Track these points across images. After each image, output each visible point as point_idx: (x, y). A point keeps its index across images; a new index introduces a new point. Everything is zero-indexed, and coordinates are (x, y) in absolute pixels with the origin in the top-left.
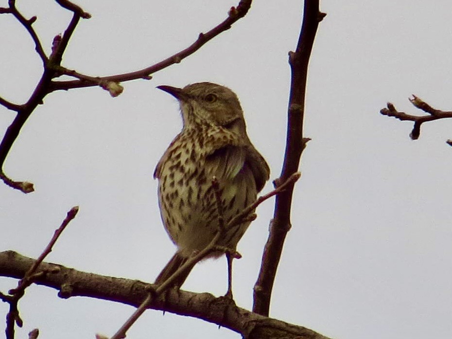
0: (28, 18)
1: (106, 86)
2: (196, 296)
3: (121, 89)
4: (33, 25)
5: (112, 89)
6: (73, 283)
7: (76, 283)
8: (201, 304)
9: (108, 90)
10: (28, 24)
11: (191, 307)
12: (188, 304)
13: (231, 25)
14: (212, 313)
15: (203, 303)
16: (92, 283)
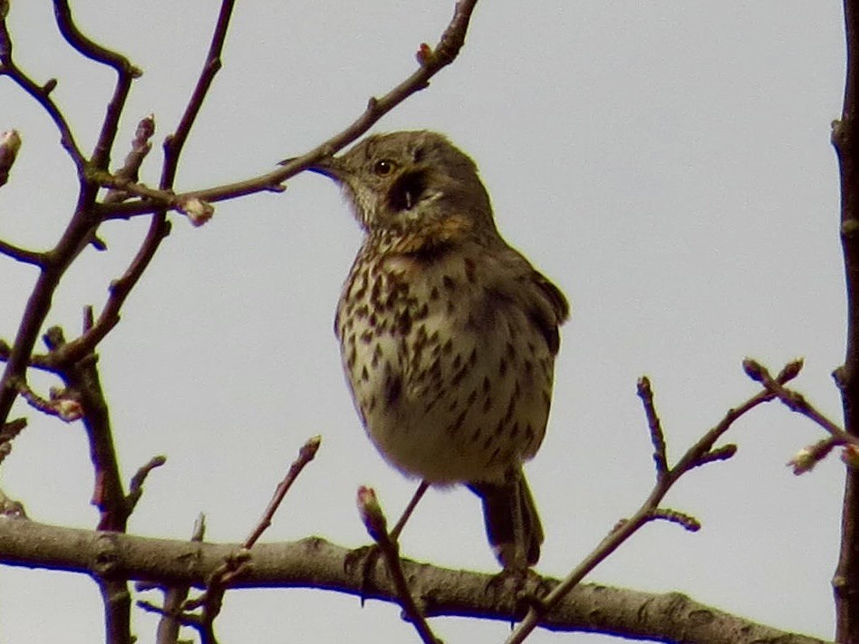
0: (41, 83)
1: (181, 207)
2: (653, 600)
3: (208, 210)
4: (52, 95)
5: (191, 211)
6: (426, 592)
7: (432, 591)
8: (663, 615)
9: (184, 213)
10: (42, 95)
11: (645, 621)
12: (640, 618)
13: (429, 81)
14: (683, 631)
15: (666, 612)
16: (461, 590)
